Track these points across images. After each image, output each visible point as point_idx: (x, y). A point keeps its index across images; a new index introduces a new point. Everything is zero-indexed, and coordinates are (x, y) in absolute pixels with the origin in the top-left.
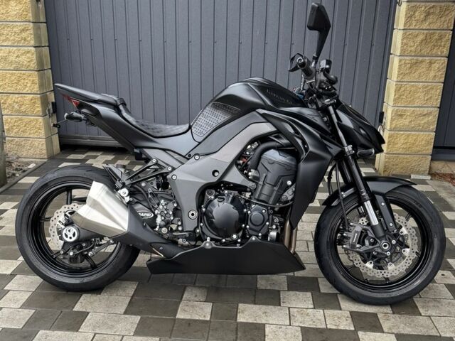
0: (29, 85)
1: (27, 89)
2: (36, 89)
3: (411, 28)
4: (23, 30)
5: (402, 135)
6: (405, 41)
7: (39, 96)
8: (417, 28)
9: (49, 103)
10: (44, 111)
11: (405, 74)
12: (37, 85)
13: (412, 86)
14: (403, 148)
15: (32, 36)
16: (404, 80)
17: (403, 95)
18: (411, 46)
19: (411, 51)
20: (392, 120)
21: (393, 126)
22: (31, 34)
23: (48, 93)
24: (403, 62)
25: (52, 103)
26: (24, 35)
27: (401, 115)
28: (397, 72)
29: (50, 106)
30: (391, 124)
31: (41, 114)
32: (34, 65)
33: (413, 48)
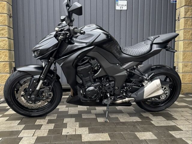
0: (3, 57)
1: (2, 59)
2: (7, 59)
3: (187, 28)
4: (2, 30)
5: (188, 74)
6: (185, 34)
7: (8, 63)
8: (189, 28)
9: (12, 67)
10: (10, 71)
11: (186, 48)
12: (8, 57)
13: (190, 53)
14: (189, 81)
15: (7, 32)
16: (186, 50)
17: (186, 57)
18: (187, 36)
19: (188, 38)
20: (183, 68)
21: (183, 71)
22: (6, 32)
23: (12, 62)
24: (185, 43)
25: (14, 67)
26: (2, 32)
27: (186, 66)
28: (183, 47)
29: (13, 69)
30: (182, 70)
31: (9, 72)
32: (6, 47)
33: (188, 37)
